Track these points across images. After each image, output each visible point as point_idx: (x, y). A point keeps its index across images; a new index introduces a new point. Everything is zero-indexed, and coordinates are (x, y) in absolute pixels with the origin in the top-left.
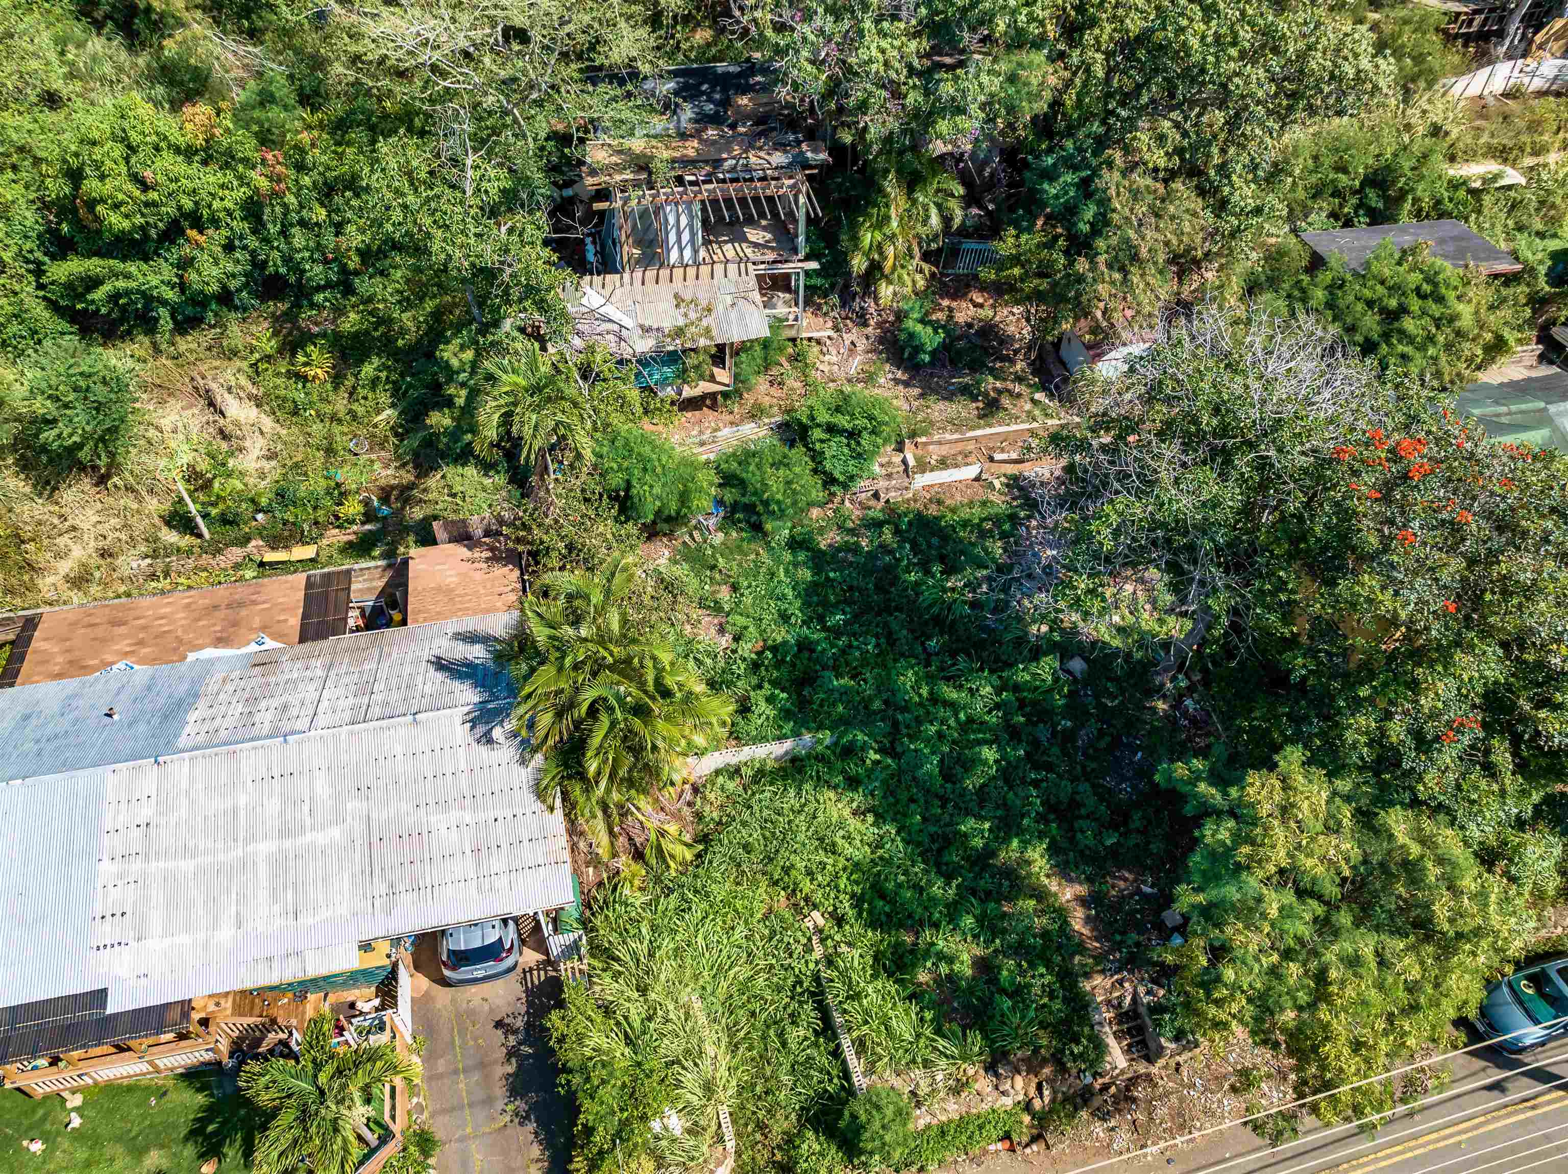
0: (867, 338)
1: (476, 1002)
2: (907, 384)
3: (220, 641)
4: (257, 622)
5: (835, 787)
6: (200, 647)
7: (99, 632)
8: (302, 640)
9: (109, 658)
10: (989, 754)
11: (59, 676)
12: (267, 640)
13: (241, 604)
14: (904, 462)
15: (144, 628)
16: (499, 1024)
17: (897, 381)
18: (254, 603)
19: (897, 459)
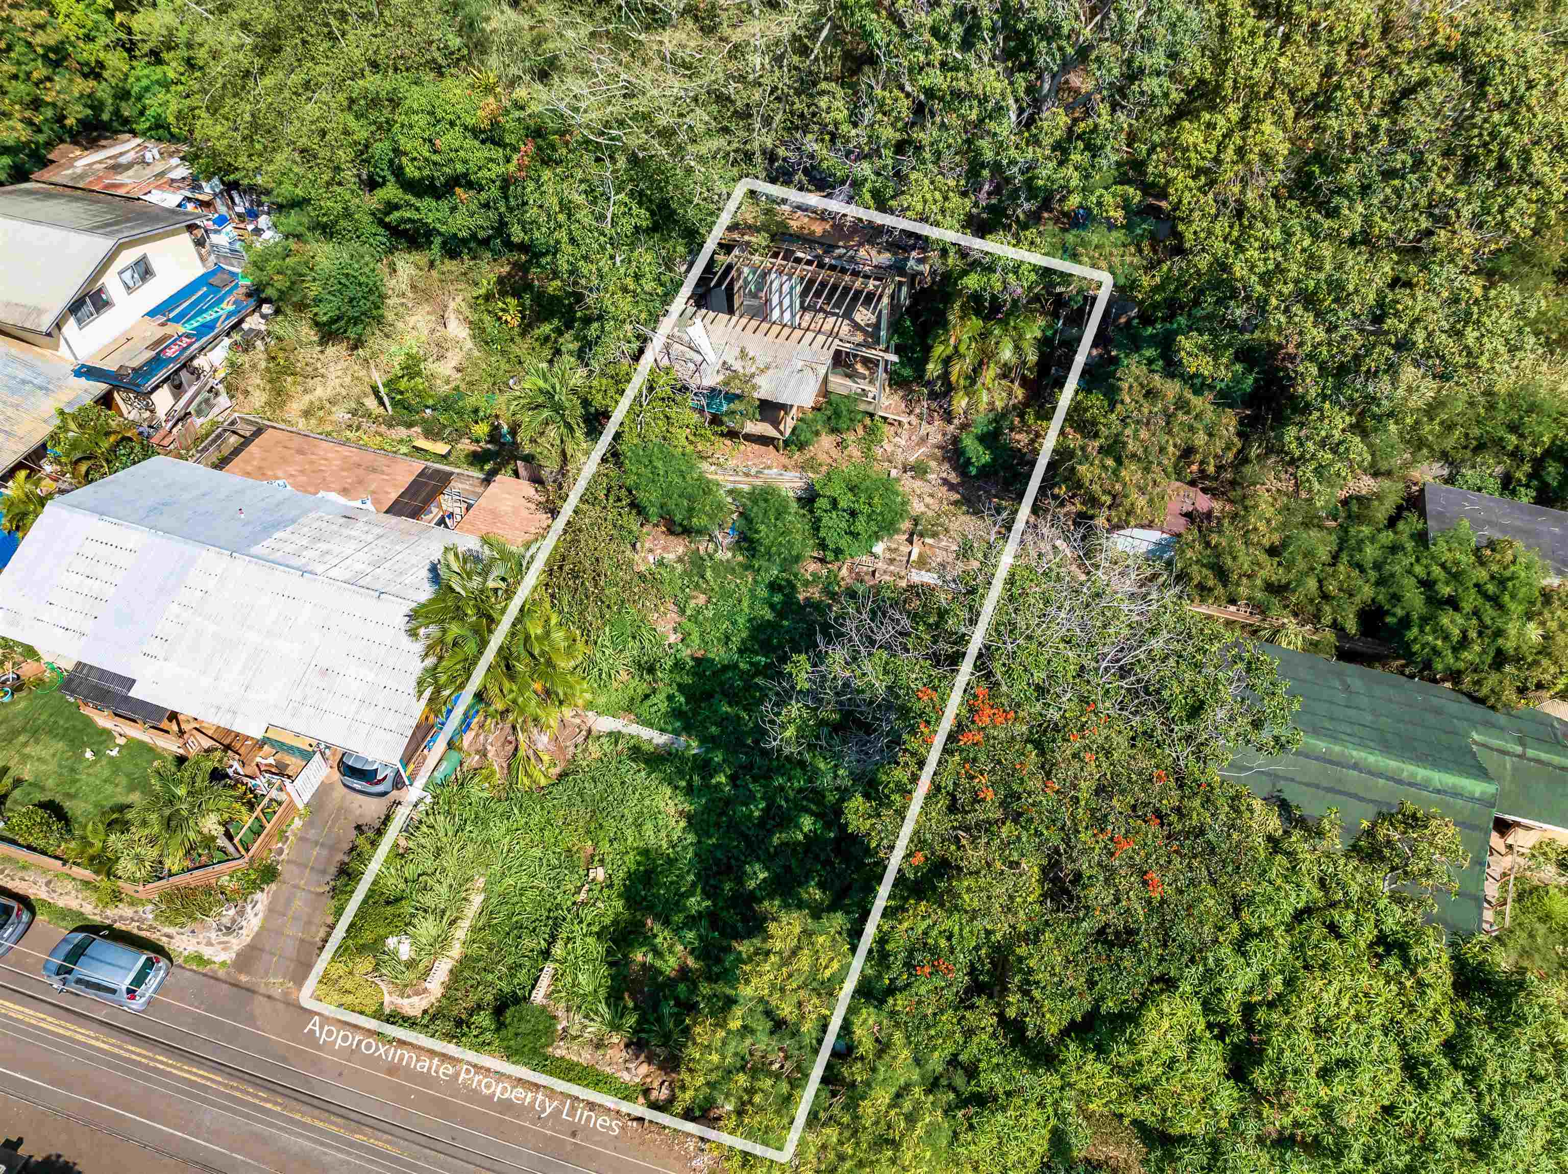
0: (944, 435)
1: (355, 805)
2: (952, 487)
3: (345, 491)
4: (373, 487)
5: (676, 788)
6: (329, 489)
7: (288, 453)
8: (387, 512)
9: (280, 473)
10: (807, 823)
11: (248, 474)
12: (369, 502)
13: (374, 470)
14: (909, 554)
15: (312, 463)
16: (358, 828)
17: (945, 482)
18: (383, 473)
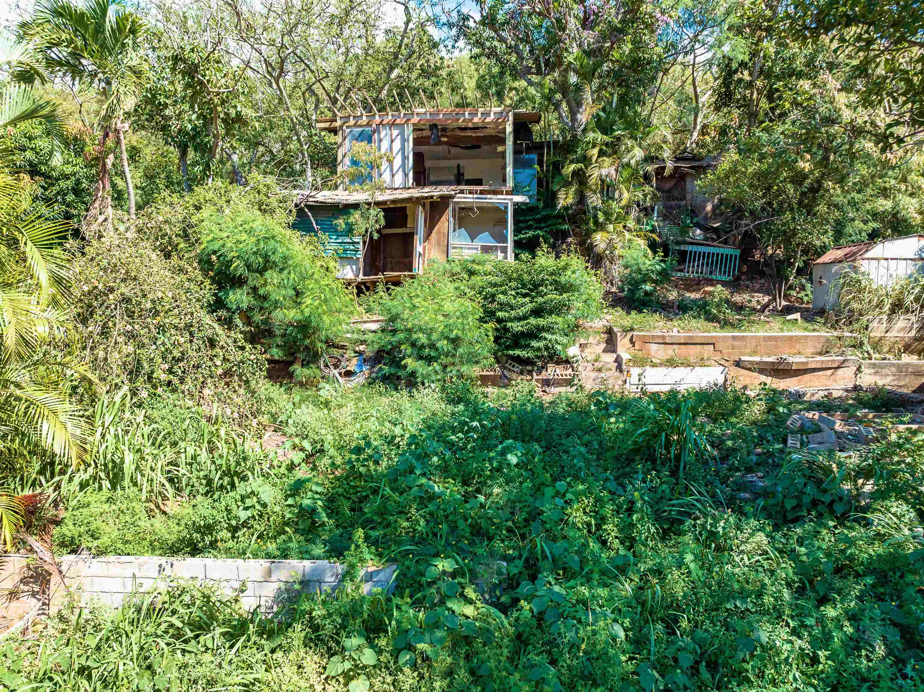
14: (618, 361)
19: (610, 358)
